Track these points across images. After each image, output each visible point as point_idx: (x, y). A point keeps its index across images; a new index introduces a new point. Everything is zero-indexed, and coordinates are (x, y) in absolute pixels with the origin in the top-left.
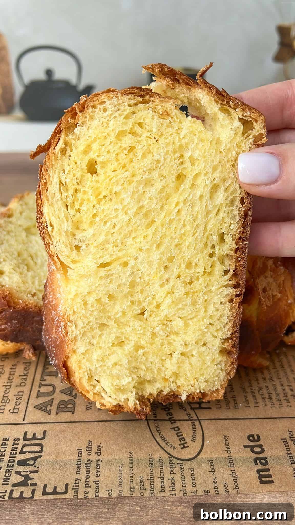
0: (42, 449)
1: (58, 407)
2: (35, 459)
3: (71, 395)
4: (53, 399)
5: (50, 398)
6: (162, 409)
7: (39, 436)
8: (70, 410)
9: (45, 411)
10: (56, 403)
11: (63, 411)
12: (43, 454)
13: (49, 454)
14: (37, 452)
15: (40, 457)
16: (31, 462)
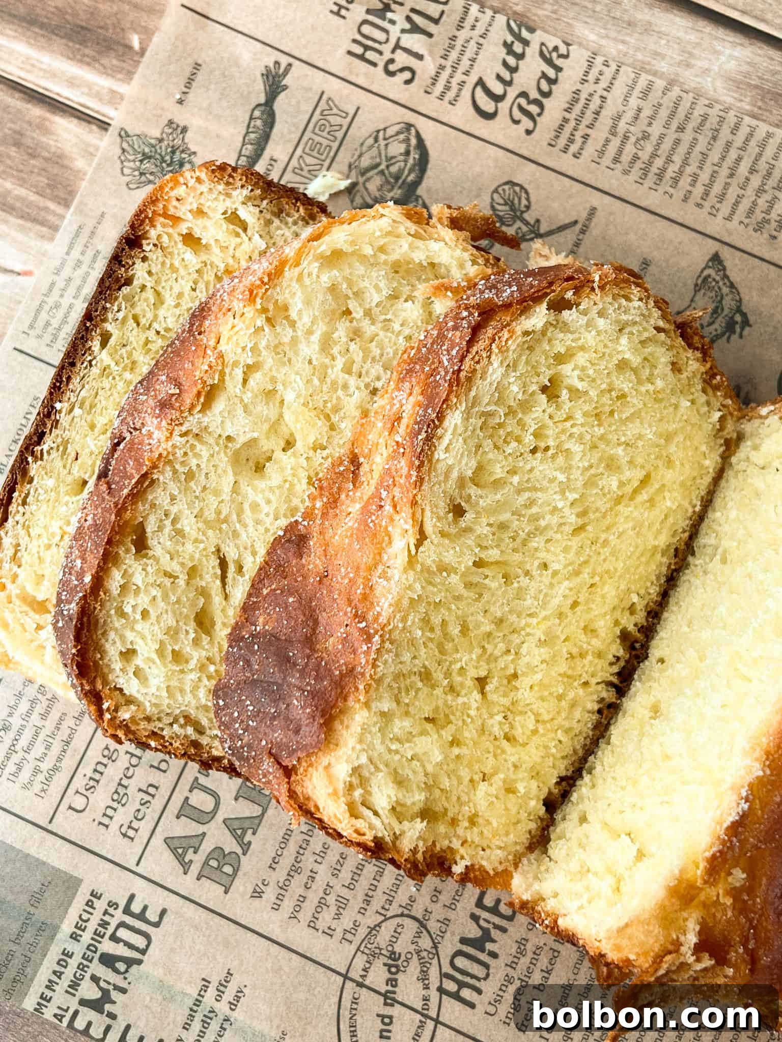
0: (148, 946)
1: (206, 863)
2: (130, 962)
3: (239, 839)
4: (204, 834)
5: (201, 829)
6: (385, 965)
7: (152, 916)
8: (225, 879)
9: (180, 858)
10: (207, 847)
11: (213, 877)
12: (145, 958)
13: (155, 964)
14: (137, 949)
15: (139, 962)
16: (121, 966)
